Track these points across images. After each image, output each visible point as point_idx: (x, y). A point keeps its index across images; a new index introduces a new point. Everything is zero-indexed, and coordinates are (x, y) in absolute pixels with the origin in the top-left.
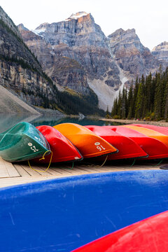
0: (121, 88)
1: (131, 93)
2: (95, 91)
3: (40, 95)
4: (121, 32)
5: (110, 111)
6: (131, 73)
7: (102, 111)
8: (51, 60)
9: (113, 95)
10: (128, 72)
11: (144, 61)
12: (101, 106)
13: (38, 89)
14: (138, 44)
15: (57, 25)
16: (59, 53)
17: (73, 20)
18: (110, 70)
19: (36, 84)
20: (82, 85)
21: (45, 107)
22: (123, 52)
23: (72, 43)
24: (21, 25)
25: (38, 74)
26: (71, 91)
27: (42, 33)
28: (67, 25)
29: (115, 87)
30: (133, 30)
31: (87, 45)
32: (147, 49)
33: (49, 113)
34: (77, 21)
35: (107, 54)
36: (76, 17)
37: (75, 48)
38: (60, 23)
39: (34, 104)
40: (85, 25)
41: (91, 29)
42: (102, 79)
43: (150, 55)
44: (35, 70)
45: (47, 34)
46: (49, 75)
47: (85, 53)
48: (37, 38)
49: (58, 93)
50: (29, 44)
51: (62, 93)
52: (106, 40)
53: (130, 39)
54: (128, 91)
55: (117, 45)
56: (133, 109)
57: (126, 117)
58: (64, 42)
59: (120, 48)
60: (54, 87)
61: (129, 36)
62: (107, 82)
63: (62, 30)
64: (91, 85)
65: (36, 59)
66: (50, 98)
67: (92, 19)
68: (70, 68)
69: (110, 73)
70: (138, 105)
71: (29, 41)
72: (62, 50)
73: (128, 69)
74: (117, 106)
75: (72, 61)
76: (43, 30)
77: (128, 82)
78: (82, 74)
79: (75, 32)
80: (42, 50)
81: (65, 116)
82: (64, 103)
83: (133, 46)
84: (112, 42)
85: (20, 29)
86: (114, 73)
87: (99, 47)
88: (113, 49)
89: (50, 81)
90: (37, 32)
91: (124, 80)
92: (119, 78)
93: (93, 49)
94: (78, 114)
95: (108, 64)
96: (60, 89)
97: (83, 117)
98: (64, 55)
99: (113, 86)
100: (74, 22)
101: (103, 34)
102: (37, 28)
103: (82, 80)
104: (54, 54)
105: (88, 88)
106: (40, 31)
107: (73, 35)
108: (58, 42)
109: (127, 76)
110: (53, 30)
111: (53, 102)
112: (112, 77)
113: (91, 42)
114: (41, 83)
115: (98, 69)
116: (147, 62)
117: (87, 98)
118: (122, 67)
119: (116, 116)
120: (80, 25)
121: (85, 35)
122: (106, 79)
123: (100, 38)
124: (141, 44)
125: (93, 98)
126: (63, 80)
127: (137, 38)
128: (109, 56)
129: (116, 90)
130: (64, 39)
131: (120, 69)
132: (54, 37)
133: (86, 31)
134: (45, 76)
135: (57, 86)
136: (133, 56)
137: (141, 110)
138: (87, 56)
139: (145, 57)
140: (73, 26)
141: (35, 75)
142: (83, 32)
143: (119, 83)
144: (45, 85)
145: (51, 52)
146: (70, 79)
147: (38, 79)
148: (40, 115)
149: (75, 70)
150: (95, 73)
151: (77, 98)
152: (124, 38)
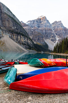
0: (57, 42)
1: (60, 44)
2: (47, 43)
3: (28, 45)
4: (56, 22)
5: (53, 50)
6: (60, 36)
7: (50, 50)
8: (32, 33)
9: (53, 44)
10: (59, 36)
11: (64, 32)
12: (49, 49)
13: (27, 43)
14: (62, 26)
15: (34, 21)
16: (34, 30)
17: (39, 19)
18: (52, 35)
19: (27, 41)
20: (43, 41)
21: (30, 49)
22: (57, 29)
23: (39, 27)
24: (22, 21)
25: (28, 38)
26: (39, 43)
27: (28, 24)
28: (37, 21)
29: (54, 42)
30: (61, 21)
31: (44, 27)
32: (66, 28)
33: (31, 51)
34: (40, 19)
35: (51, 30)
36: (40, 18)
37: (40, 28)
38: (35, 20)
39: (26, 48)
40: (43, 20)
41: (46, 22)
42: (49, 39)
43: (67, 30)
44: (27, 36)
45: (30, 24)
46: (31, 38)
47: (43, 30)
48: (27, 25)
49: (34, 44)
50: (24, 28)
51: (36, 44)
52: (51, 25)
53: (59, 24)
54: (59, 43)
55: (55, 27)
56: (61, 50)
57: (59, 52)
58: (36, 27)
59: (56, 28)
60: (33, 42)
61: (59, 23)
62: (51, 40)
63: (35, 22)
64: (46, 41)
65: (27, 33)
66: (31, 46)
67: (46, 18)
68: (38, 35)
69: (52, 37)
70: (63, 48)
71: (24, 27)
72: (35, 29)
73: (59, 35)
74: (55, 49)
75: (39, 33)
76: (29, 23)
77: (59, 40)
78: (42, 37)
79: (40, 23)
80: (29, 30)
81: (37, 52)
82: (36, 48)
83: (61, 27)
84: (53, 26)
85: (21, 23)
86: (54, 37)
87: (48, 28)
88: (53, 28)
89: (31, 40)
90: (27, 24)
91: (57, 39)
92: (55, 38)
93: (46, 28)
94: (41, 51)
95: (52, 34)
96: (35, 43)
97: (43, 52)
98: (36, 31)
99: (53, 41)
100: (40, 20)
101: (50, 23)
102: (27, 22)
103: (42, 39)
104: (33, 31)
105: (45, 42)
106: (28, 23)
107: (39, 24)
108: (34, 27)
109: (58, 37)
110: (33, 22)
111: (32, 47)
112: (53, 38)
113: (45, 26)
114: (28, 41)
115: (48, 35)
116: (66, 32)
117: (44, 46)
118: (57, 34)
119: (55, 52)
120: (42, 21)
121: (43, 24)
122: (51, 39)
123: (49, 25)
124: (63, 26)
125: (47, 46)
126: (36, 40)
127: (62, 24)
128: (52, 31)
129: (55, 43)
130: (36, 26)
131: (56, 35)
132: (32, 25)
133: (44, 22)
134: (30, 38)
135: (34, 42)
136: (61, 30)
137: (64, 50)
138: (44, 31)
139: (65, 31)
140: (39, 21)
141: (27, 38)
142: (43, 23)
143: (56, 40)
144: (30, 42)
145: (32, 30)
146: (38, 39)
147: (27, 40)
148: (28, 52)
149: (40, 36)
150: (47, 37)
151: (41, 46)
152: (57, 24)
